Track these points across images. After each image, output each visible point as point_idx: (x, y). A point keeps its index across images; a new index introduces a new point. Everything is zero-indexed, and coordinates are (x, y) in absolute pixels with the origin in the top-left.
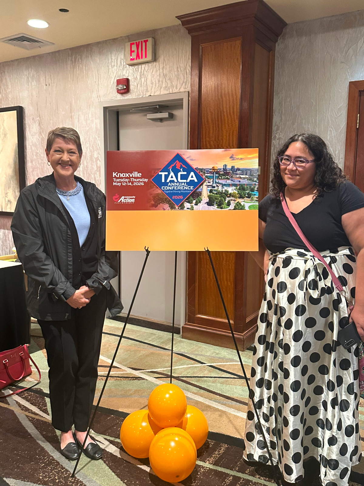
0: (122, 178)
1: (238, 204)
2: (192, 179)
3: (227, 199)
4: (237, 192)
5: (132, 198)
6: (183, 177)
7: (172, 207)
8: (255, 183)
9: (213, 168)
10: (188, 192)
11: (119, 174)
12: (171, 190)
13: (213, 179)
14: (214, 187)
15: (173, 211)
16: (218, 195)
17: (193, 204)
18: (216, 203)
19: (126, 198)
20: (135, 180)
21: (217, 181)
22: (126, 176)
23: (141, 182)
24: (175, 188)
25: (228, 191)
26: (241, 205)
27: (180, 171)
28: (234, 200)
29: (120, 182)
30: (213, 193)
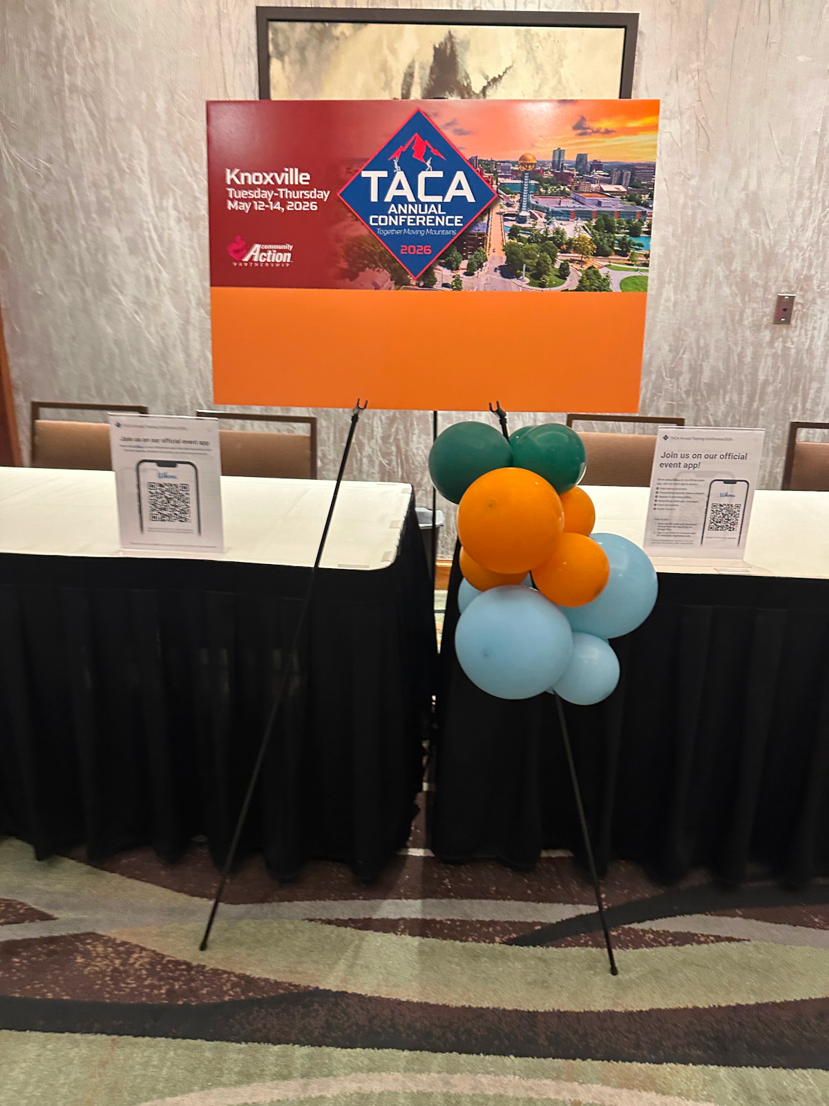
0: (253, 187)
2: (459, 193)
3: (561, 258)
5: (283, 251)
8: (644, 209)
12: (398, 227)
13: (522, 196)
15: (403, 292)
16: (534, 245)
17: (461, 273)
18: (527, 270)
20: (292, 194)
21: (533, 202)
22: (265, 183)
23: (310, 200)
24: (409, 220)
25: (563, 233)
26: (599, 277)
27: (424, 168)
28: (581, 262)
29: (247, 200)
30: (520, 239)
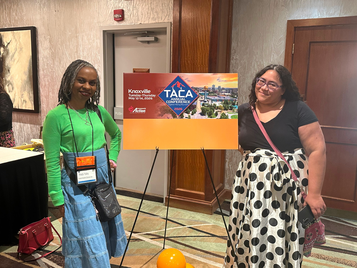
0: (136, 94)
1: (224, 115)
2: (189, 95)
3: (216, 111)
4: (222, 106)
5: (143, 110)
6: (182, 94)
7: (174, 117)
8: (236, 99)
9: (205, 87)
10: (186, 105)
11: (133, 91)
12: (173, 104)
13: (205, 96)
14: (206, 102)
15: (175, 119)
16: (209, 108)
17: (190, 114)
18: (207, 114)
19: (139, 110)
20: (146, 96)
21: (208, 97)
22: (139, 93)
23: (150, 97)
24: (176, 102)
25: (216, 105)
26: (225, 115)
27: (180, 89)
28: (220, 112)
29: (134, 97)
30: (205, 106)
